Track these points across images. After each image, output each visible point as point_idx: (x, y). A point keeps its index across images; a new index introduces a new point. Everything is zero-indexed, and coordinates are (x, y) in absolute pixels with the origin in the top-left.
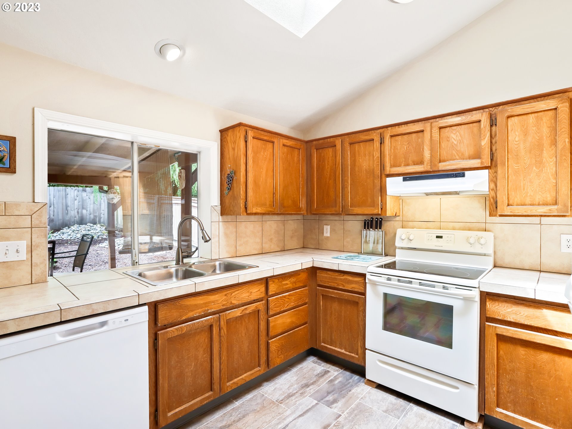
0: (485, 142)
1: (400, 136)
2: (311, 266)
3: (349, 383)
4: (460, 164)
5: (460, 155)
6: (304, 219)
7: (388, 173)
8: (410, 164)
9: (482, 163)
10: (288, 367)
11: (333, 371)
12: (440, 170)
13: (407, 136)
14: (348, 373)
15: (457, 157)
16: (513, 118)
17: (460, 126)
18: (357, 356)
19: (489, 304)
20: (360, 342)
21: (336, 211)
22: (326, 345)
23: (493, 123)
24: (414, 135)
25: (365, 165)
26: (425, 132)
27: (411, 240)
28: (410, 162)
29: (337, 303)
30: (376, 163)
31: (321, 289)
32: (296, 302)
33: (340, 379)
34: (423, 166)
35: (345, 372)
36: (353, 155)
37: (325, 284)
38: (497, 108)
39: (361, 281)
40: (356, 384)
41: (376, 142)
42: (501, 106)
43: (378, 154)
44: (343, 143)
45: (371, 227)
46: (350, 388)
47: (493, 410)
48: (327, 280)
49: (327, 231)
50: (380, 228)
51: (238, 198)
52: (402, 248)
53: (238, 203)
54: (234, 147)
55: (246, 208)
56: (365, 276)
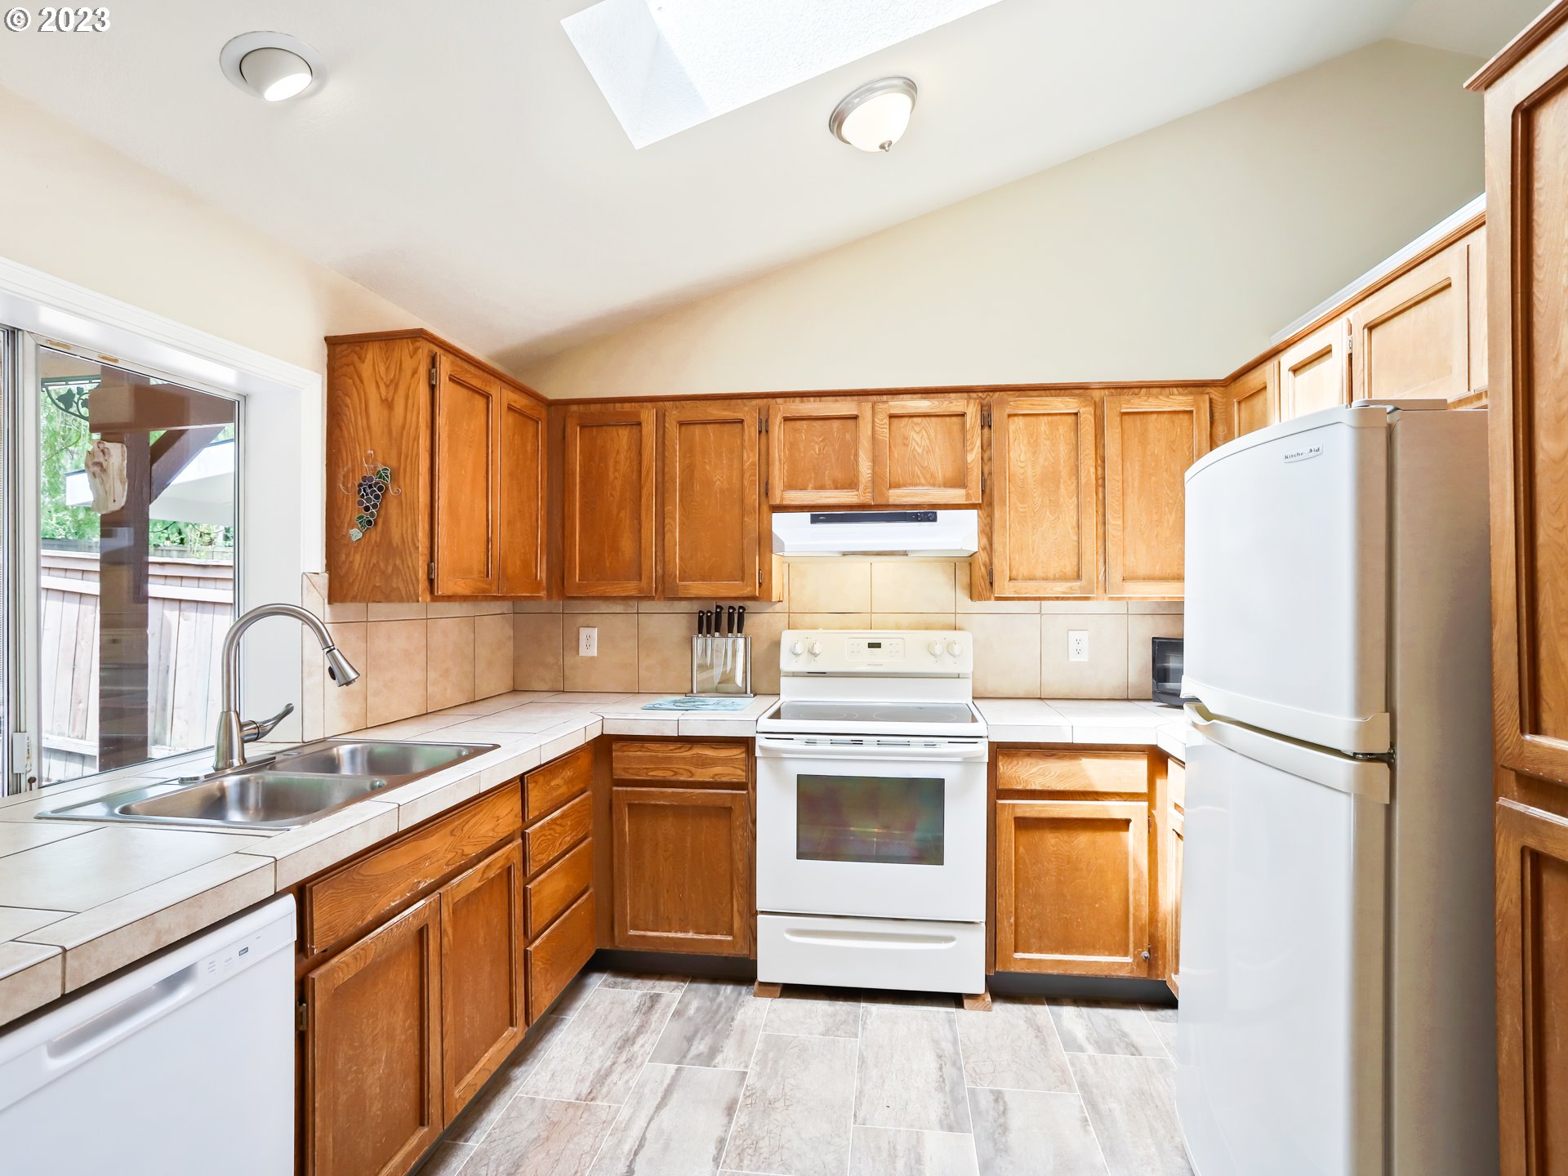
0: (973, 456)
1: (804, 422)
2: (598, 733)
3: (720, 1005)
4: (925, 494)
5: (928, 476)
6: (515, 613)
7: (777, 502)
8: (828, 487)
9: (968, 496)
10: (552, 1013)
11: (667, 992)
12: (890, 503)
13: (820, 423)
14: (704, 987)
15: (923, 481)
16: (1016, 419)
17: (927, 418)
18: (730, 938)
19: (1003, 765)
20: (738, 901)
21: (640, 590)
22: (642, 933)
23: (986, 423)
24: (836, 424)
25: (719, 479)
26: (860, 420)
27: (816, 655)
28: (828, 482)
29: (671, 819)
30: (749, 478)
31: (626, 791)
32: (574, 834)
33: (695, 1004)
34: (856, 493)
35: (695, 986)
36: (689, 451)
37: (638, 775)
38: (991, 394)
39: (737, 757)
40: (737, 1003)
41: (749, 427)
42: (998, 393)
43: (754, 455)
44: (661, 419)
45: (717, 630)
46: (728, 1015)
47: (1009, 959)
48: (644, 766)
49: (590, 642)
50: (740, 631)
51: (408, 552)
52: (795, 675)
53: (406, 565)
54: (390, 399)
55: (431, 581)
56: (747, 744)
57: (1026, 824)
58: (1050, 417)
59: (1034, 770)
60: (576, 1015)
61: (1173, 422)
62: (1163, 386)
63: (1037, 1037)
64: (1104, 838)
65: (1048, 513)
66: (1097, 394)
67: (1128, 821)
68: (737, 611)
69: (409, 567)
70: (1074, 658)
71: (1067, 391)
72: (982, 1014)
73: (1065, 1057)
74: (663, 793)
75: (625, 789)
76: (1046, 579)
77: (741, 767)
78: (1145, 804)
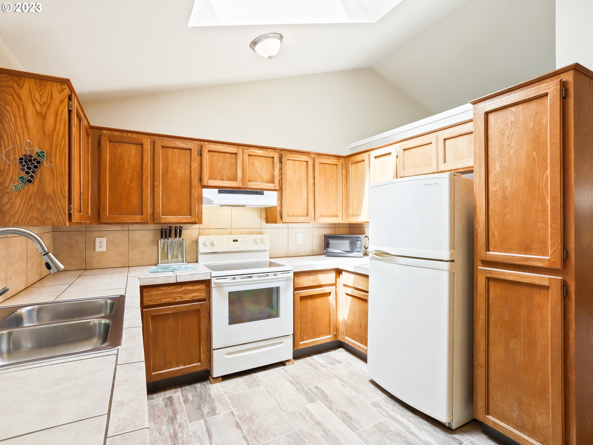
0: (277, 172)
1: (216, 153)
3: (200, 392)
5: (261, 178)
6: (53, 231)
7: (206, 184)
9: (275, 187)
11: (173, 395)
12: (248, 187)
13: (223, 154)
14: (188, 388)
15: (259, 180)
16: (289, 161)
17: (261, 157)
18: (199, 364)
19: (297, 279)
20: (203, 348)
21: (142, 220)
22: (158, 372)
23: (281, 161)
24: (228, 155)
25: (180, 173)
26: (238, 155)
27: (214, 245)
28: (225, 178)
29: (171, 319)
30: (194, 173)
33: (190, 395)
34: (236, 182)
35: (183, 388)
36: (166, 158)
37: (156, 302)
38: (282, 151)
39: (202, 288)
40: (207, 389)
41: (194, 152)
42: (284, 151)
43: (196, 164)
44: (154, 143)
45: (170, 236)
46: (207, 394)
47: (299, 345)
48: (159, 298)
49: (102, 245)
50: (180, 236)
51: (58, 198)
52: (204, 254)
55: (70, 215)
56: (207, 283)
57: (303, 298)
58: (299, 162)
59: (305, 280)
61: (332, 167)
62: (330, 156)
63: (313, 367)
64: (323, 299)
65: (298, 194)
66: (313, 156)
67: (330, 293)
68: (179, 229)
69: (59, 207)
70: (298, 243)
71: (304, 154)
72: (292, 365)
73: (325, 370)
74: (168, 308)
75: (149, 309)
76: (298, 216)
77: (204, 292)
78: (335, 287)
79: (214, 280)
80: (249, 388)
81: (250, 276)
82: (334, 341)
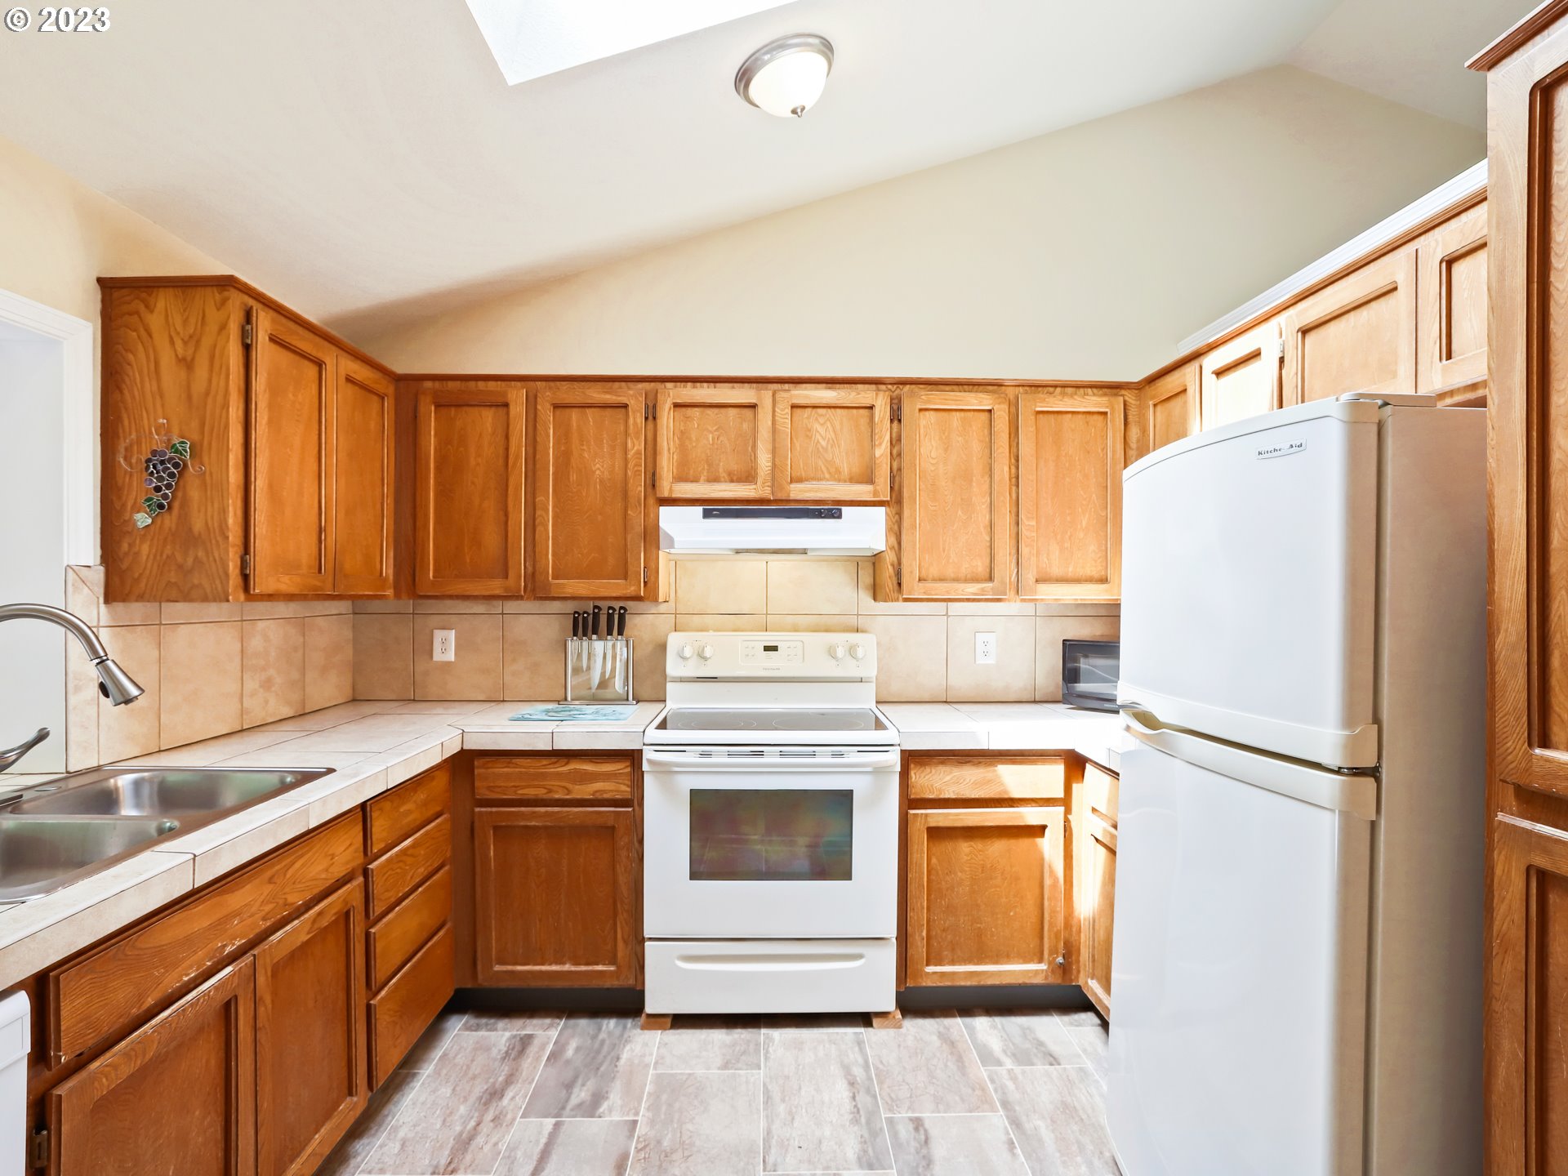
0: (882, 450)
1: (696, 409)
2: (458, 749)
3: (603, 1042)
4: (833, 490)
5: (833, 470)
6: (355, 613)
7: (666, 494)
8: (723, 479)
9: (875, 493)
10: (404, 1070)
11: (541, 1032)
12: (791, 498)
13: (716, 410)
14: (583, 1023)
16: (927, 413)
17: (833, 410)
18: (612, 968)
19: (915, 774)
20: (622, 929)
21: (506, 589)
22: (510, 968)
23: (896, 416)
24: (732, 412)
25: (599, 469)
26: (759, 410)
27: (706, 659)
28: (723, 474)
29: (544, 842)
30: (633, 468)
31: (491, 812)
32: (428, 864)
33: (573, 1045)
34: (754, 487)
35: (572, 1022)
36: (564, 436)
37: (505, 794)
38: (901, 387)
39: (621, 771)
40: (622, 1040)
41: (634, 412)
42: (908, 386)
43: (640, 445)
44: (532, 401)
45: (595, 632)
46: (612, 1054)
47: (920, 974)
48: (513, 784)
49: (446, 646)
50: (620, 633)
51: (214, 542)
52: (682, 680)
53: (211, 559)
54: (189, 359)
55: (245, 578)
56: (633, 757)
57: (936, 834)
58: (962, 414)
59: (948, 778)
60: (432, 1067)
61: (1087, 423)
62: (1078, 386)
63: (952, 1053)
64: (1018, 845)
65: (960, 512)
66: (1011, 392)
67: (1043, 828)
68: (617, 612)
69: (215, 561)
70: (981, 661)
71: (981, 388)
72: (892, 1032)
73: (983, 1073)
74: (534, 812)
75: (489, 809)
76: (956, 580)
77: (627, 782)
78: (1062, 809)
79: (649, 754)
80: (726, 1066)
81: (757, 748)
82: (1059, 986)
